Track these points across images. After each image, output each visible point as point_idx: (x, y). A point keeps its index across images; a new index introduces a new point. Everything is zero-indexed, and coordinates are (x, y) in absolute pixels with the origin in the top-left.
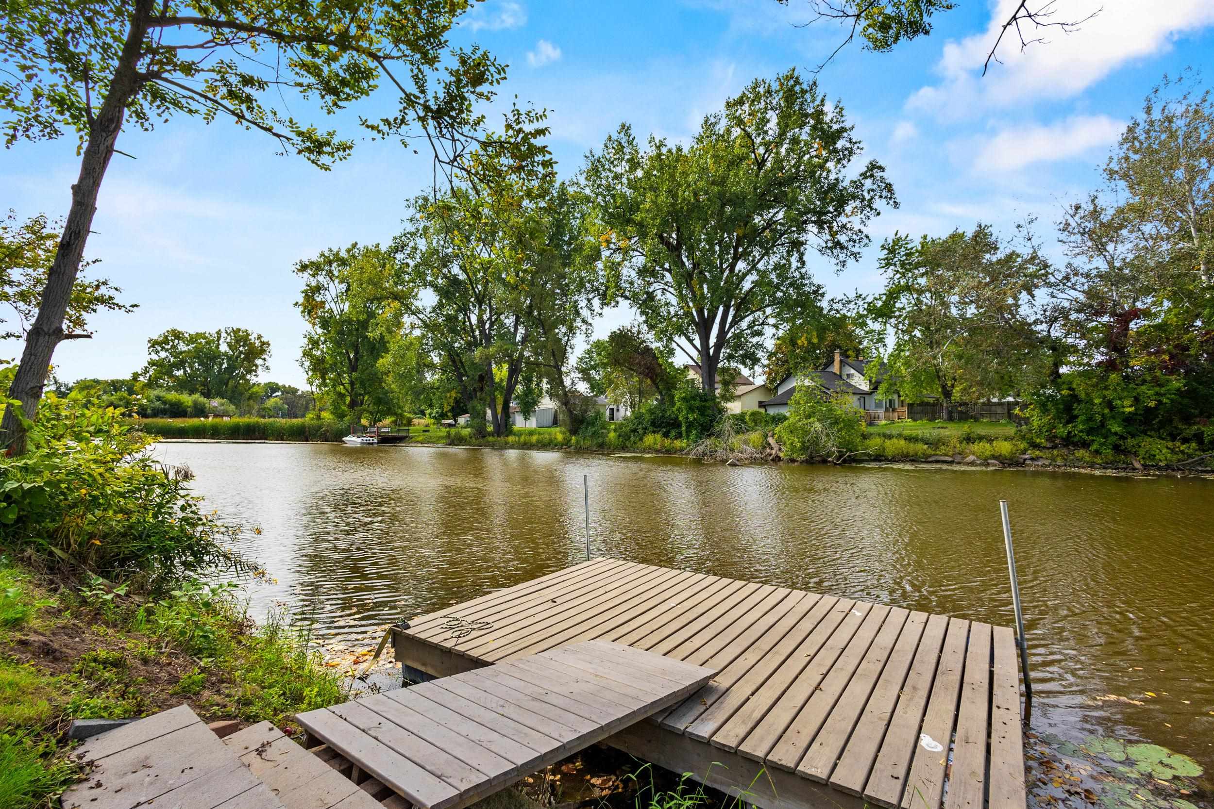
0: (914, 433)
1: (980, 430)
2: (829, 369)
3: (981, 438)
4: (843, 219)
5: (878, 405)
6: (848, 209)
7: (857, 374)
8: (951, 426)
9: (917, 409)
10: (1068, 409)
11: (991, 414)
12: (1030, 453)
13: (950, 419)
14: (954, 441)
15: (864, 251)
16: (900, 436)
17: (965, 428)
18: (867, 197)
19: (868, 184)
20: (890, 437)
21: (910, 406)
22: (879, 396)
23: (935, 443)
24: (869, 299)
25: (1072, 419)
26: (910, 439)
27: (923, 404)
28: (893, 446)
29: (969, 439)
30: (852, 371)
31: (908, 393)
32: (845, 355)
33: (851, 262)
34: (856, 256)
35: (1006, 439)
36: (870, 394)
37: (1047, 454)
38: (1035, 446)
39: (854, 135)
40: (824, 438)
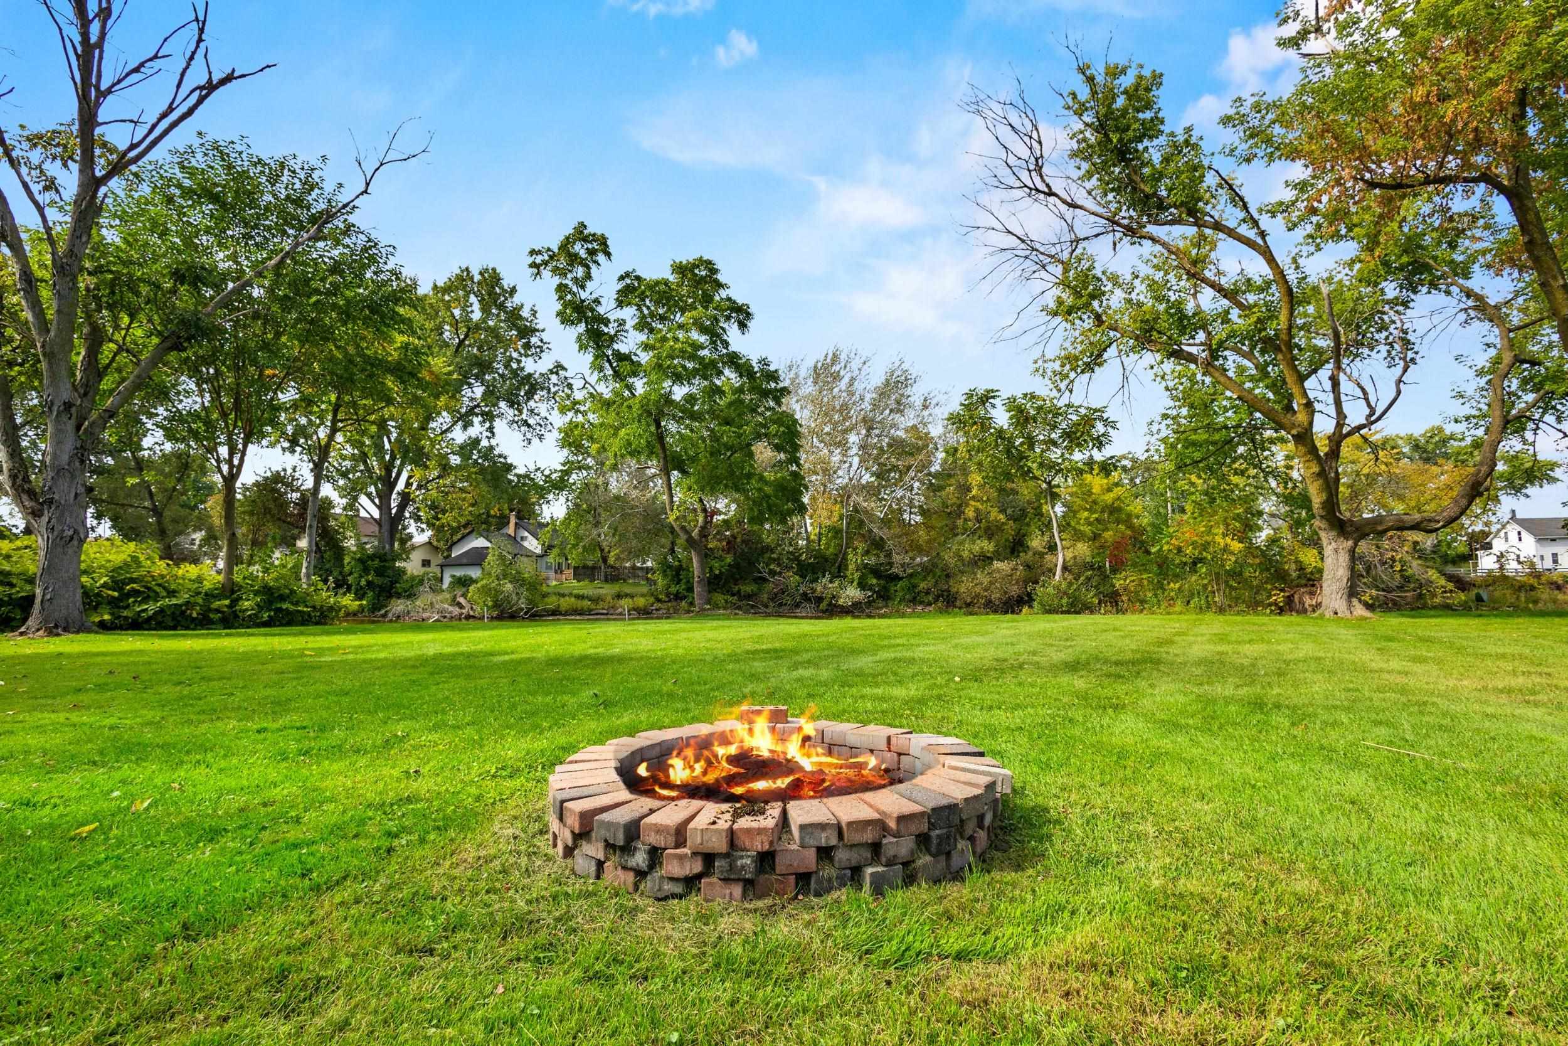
0: (581, 592)
1: (627, 589)
2: (504, 531)
3: (627, 595)
4: (532, 404)
5: (549, 568)
6: (536, 397)
7: (530, 537)
8: (607, 586)
9: (581, 571)
10: (678, 574)
11: (635, 576)
12: (656, 606)
13: (606, 581)
14: (609, 598)
15: (547, 435)
16: (571, 595)
17: (615, 588)
18: (553, 390)
19: (554, 378)
20: (563, 595)
21: (576, 568)
22: (552, 559)
23: (596, 600)
24: (547, 473)
25: (679, 582)
26: (578, 597)
27: (585, 567)
28: (565, 603)
29: (619, 596)
30: (526, 534)
31: (574, 558)
32: (520, 517)
33: (535, 441)
34: (541, 437)
35: (643, 595)
36: (542, 556)
37: (665, 606)
38: (659, 600)
39: (545, 336)
40: (515, 598)
